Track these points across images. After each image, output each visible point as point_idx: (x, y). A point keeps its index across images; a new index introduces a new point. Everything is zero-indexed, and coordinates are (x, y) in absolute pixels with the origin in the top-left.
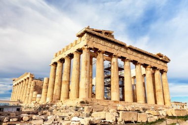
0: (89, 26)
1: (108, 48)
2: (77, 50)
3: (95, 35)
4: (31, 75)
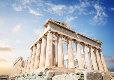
2: (44, 35)
3: (55, 24)
4: (21, 57)
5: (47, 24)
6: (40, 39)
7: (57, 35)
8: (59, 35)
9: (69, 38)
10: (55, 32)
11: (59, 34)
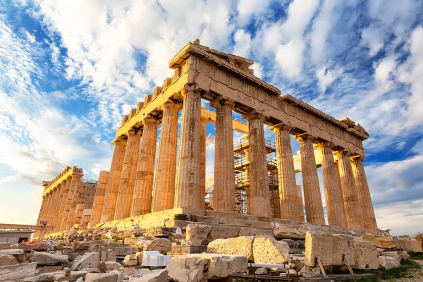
0: (198, 40)
1: (242, 96)
2: (172, 98)
3: (212, 63)
4: (76, 170)
5: (184, 59)
6: (155, 111)
7: (217, 103)
8: (223, 102)
9: (257, 114)
10: (211, 91)
11: (224, 100)
